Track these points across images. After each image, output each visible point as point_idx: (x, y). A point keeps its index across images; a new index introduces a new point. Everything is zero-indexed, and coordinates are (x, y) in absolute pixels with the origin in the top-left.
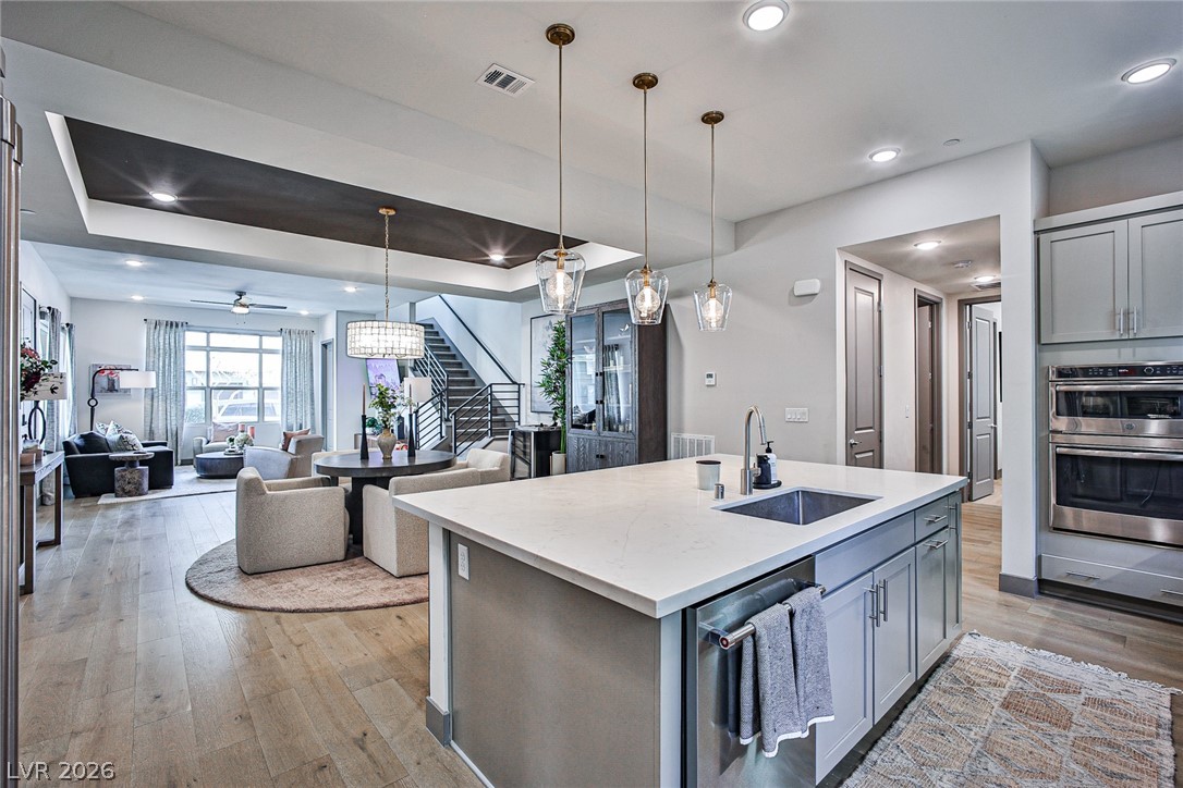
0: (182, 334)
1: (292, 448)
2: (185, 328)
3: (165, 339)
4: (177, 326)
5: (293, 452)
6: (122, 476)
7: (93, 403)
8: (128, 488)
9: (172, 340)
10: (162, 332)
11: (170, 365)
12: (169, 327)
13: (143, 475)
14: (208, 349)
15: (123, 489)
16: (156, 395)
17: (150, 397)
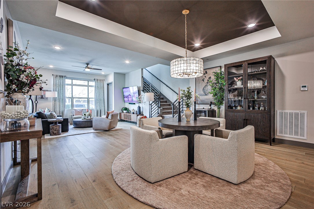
0: (64, 80)
1: (110, 117)
2: (65, 78)
3: (59, 81)
4: (63, 77)
5: (110, 118)
6: (53, 128)
7: (36, 102)
8: (55, 132)
9: (61, 82)
10: (58, 79)
11: (60, 90)
12: (60, 77)
13: (60, 127)
14: (72, 85)
15: (53, 133)
16: (56, 100)
17: (54, 100)
